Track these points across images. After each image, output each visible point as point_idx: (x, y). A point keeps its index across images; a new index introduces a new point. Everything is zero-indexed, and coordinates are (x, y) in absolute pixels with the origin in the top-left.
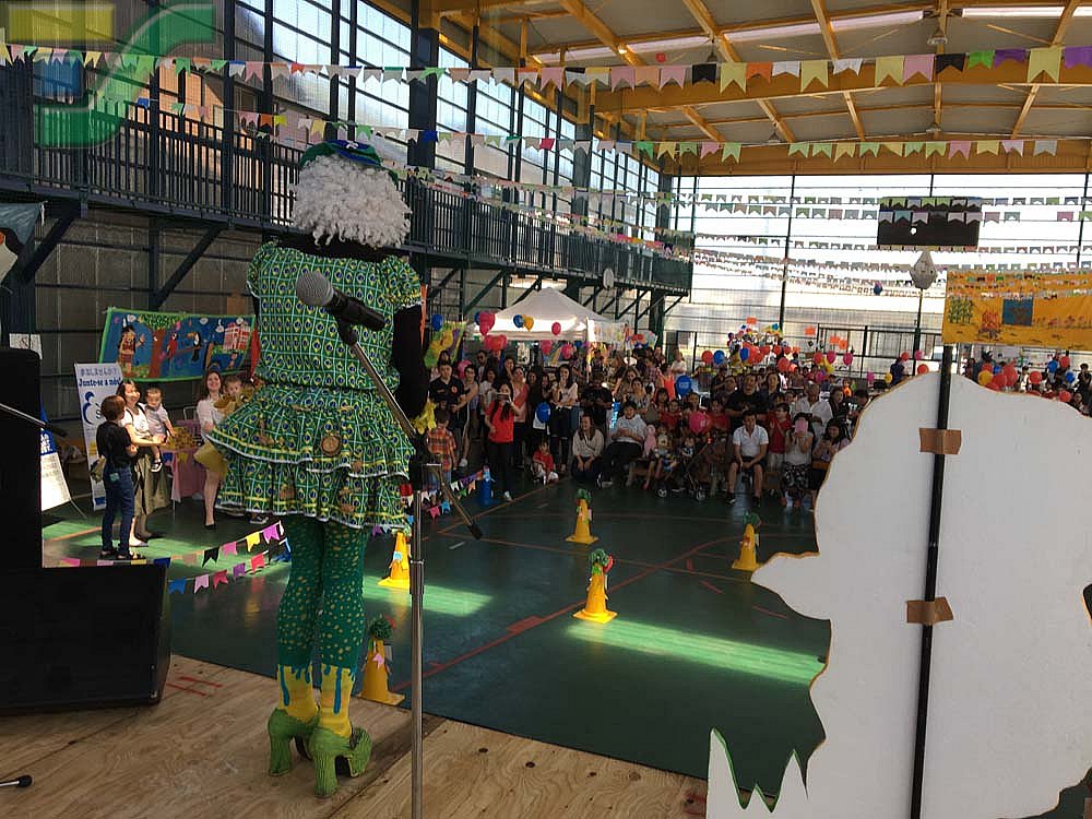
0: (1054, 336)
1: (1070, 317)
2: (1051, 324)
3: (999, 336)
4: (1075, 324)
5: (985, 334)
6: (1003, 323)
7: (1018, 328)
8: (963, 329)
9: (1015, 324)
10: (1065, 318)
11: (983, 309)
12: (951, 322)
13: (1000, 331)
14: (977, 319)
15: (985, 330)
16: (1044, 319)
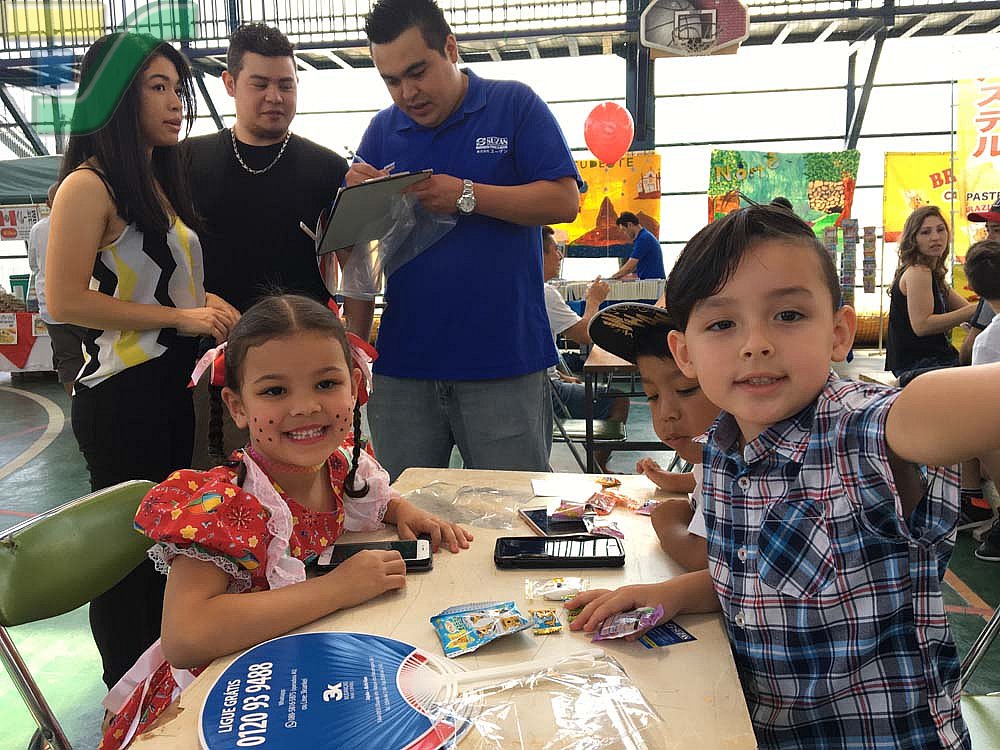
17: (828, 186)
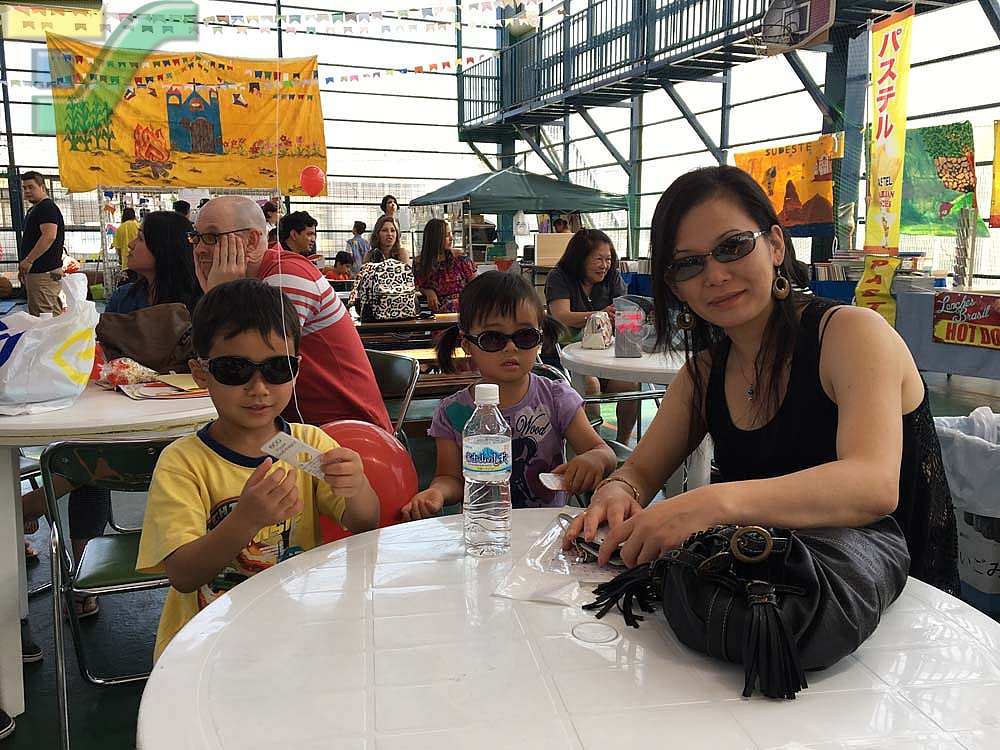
0: (264, 171)
1: (283, 138)
2: (254, 150)
3: (171, 173)
4: (293, 149)
5: (145, 170)
6: (174, 148)
7: (203, 157)
8: (98, 161)
9: (195, 153)
10: (276, 139)
11: (131, 121)
12: (74, 148)
13: (170, 166)
14: (125, 142)
15: (142, 163)
16: (243, 141)
17: (950, 162)
